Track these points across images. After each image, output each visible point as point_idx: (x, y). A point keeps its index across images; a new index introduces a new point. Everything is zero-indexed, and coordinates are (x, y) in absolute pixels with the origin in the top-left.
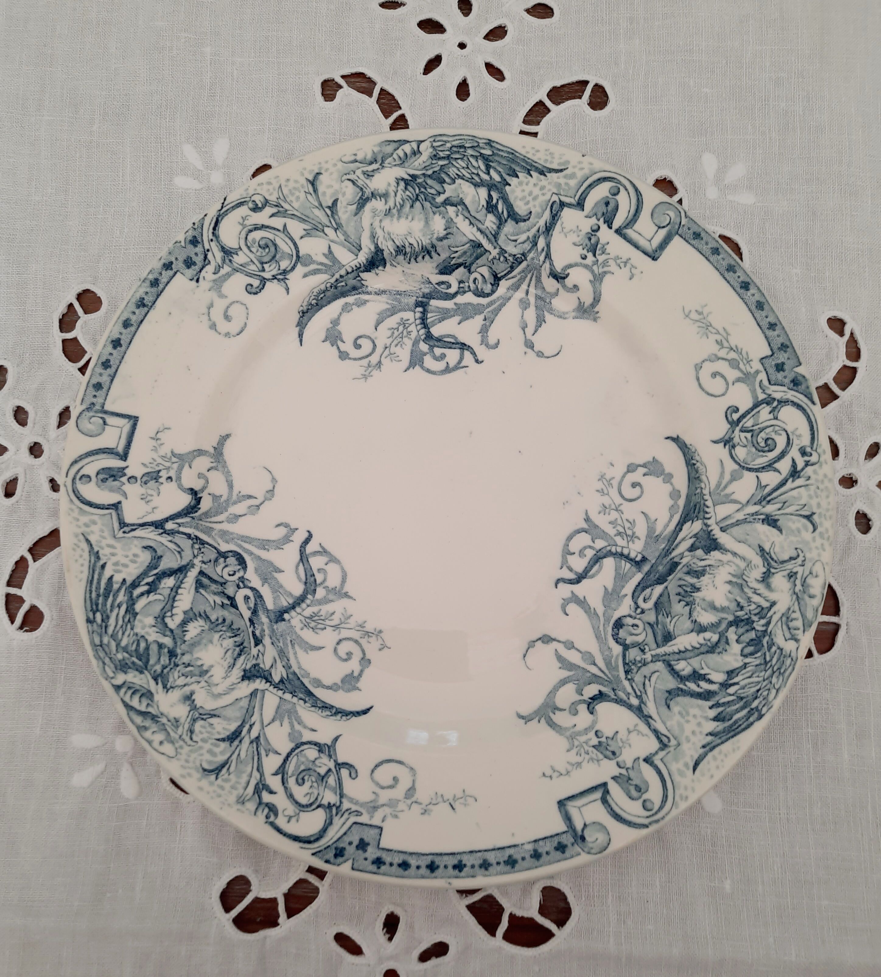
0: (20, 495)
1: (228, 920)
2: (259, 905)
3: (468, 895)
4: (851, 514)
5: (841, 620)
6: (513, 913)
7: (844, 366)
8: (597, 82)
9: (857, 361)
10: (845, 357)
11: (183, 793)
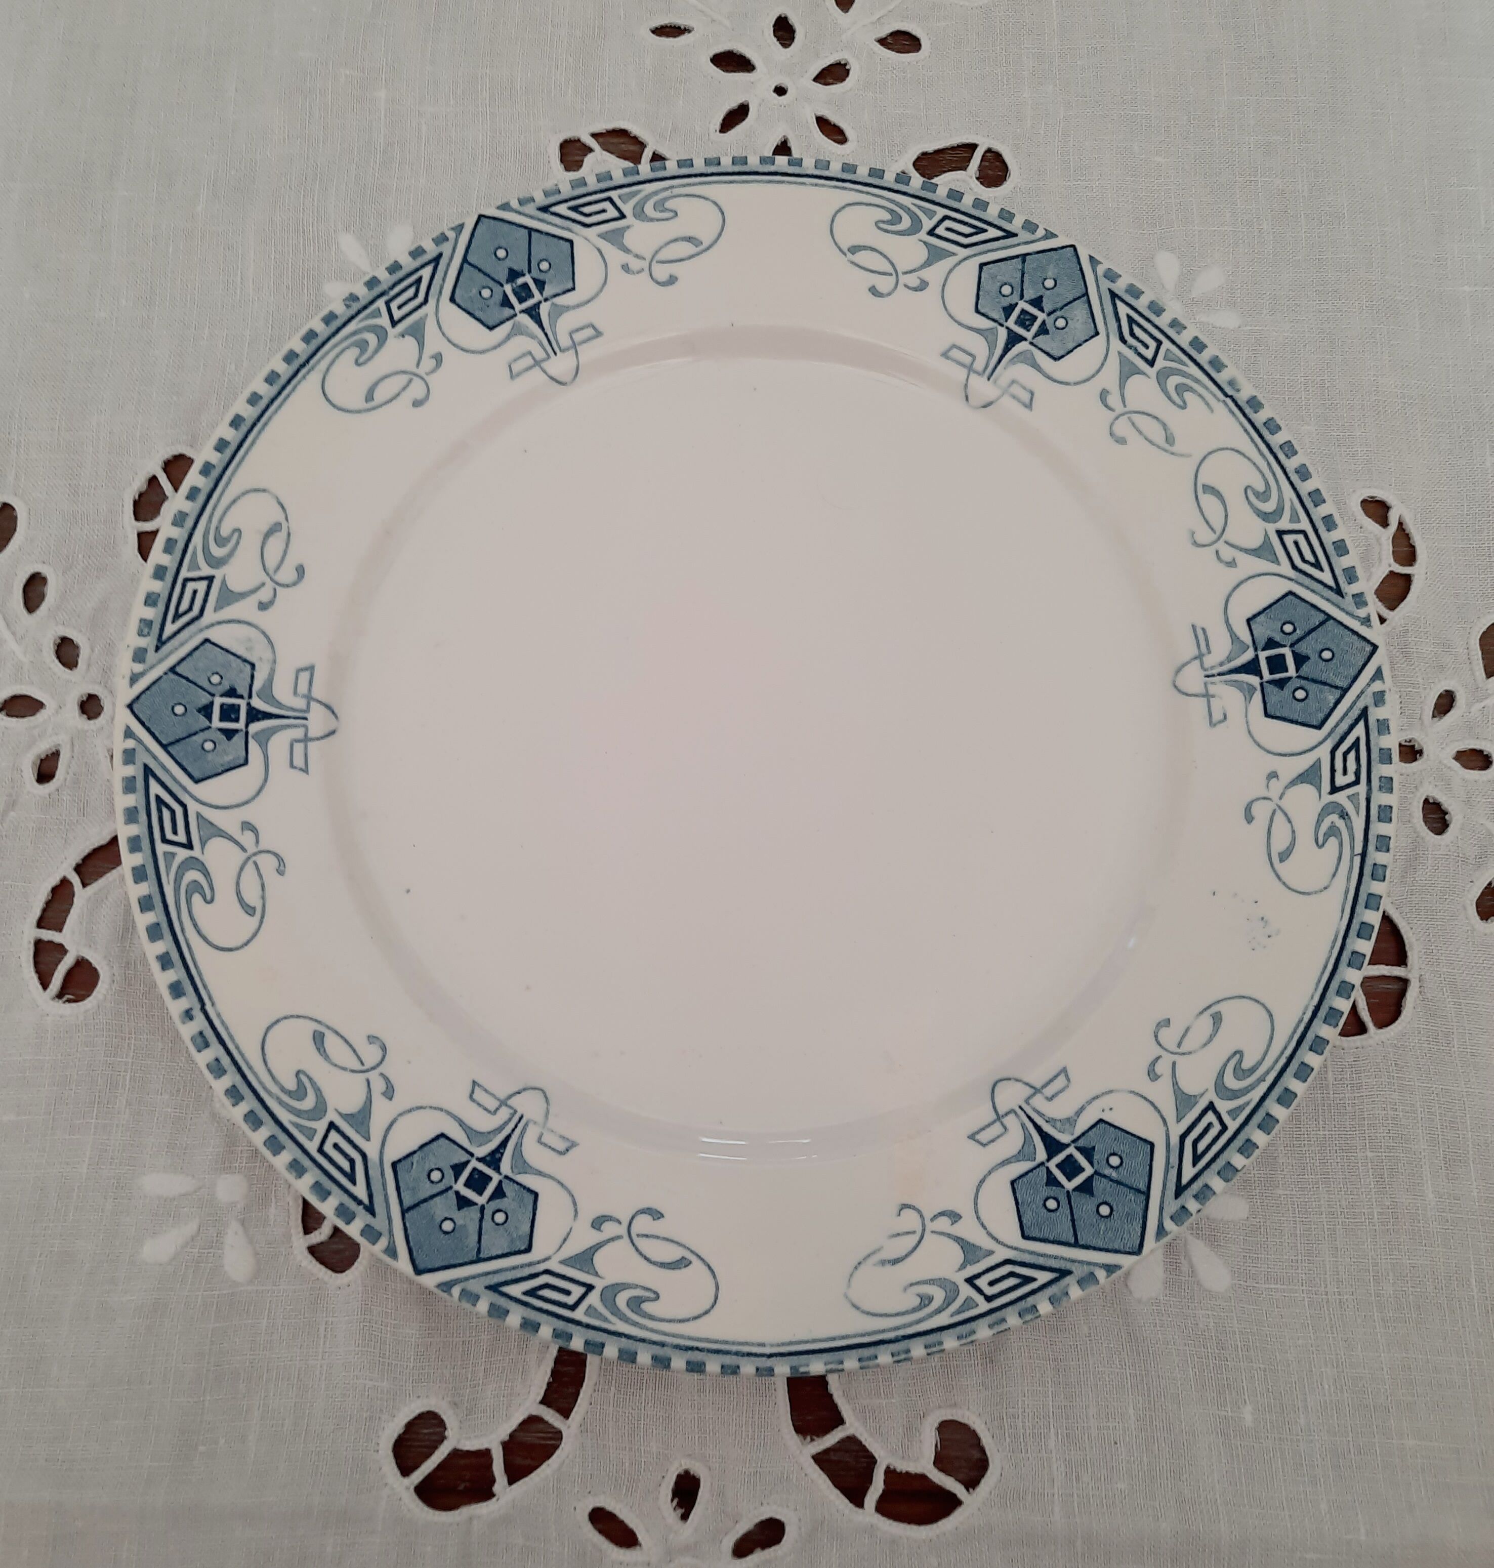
0: (62, 778)
1: (408, 1488)
2: (462, 1462)
3: (815, 1437)
4: (1415, 803)
5: (1410, 971)
6: (892, 1467)
7: (1391, 572)
8: (991, 146)
9: (1411, 565)
10: (1392, 560)
11: (330, 1272)
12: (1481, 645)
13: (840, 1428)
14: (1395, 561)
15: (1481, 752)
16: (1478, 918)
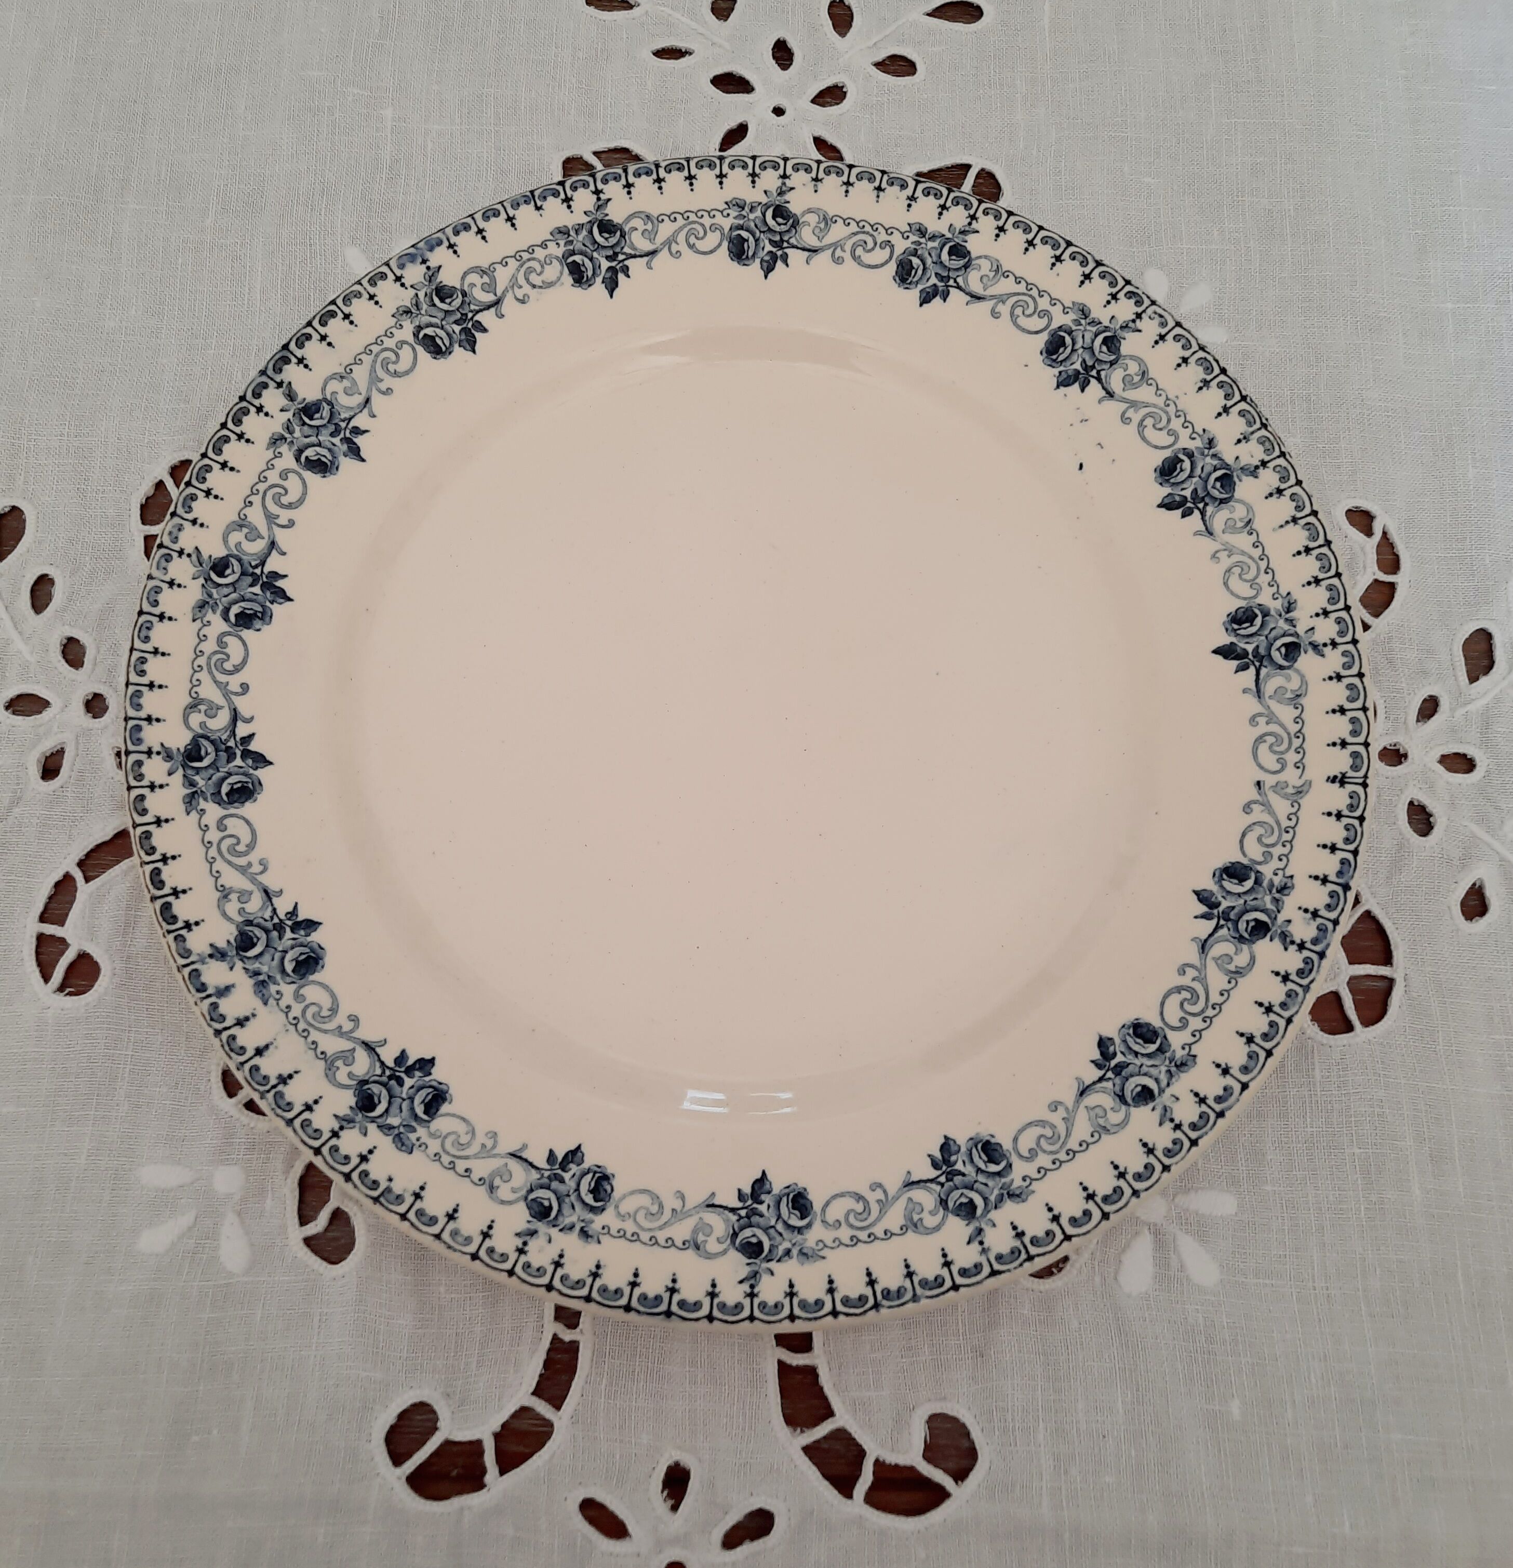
0: (66, 775)
1: (399, 1478)
2: (455, 1449)
3: (804, 1429)
4: (1400, 806)
5: (1395, 971)
6: (881, 1459)
7: (1376, 581)
8: (984, 167)
9: (1395, 573)
10: (1376, 568)
11: (325, 1264)
12: (1463, 651)
13: (830, 1420)
14: (1379, 568)
15: (1465, 755)
16: (1462, 918)
